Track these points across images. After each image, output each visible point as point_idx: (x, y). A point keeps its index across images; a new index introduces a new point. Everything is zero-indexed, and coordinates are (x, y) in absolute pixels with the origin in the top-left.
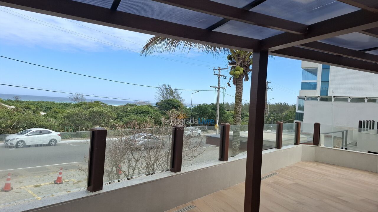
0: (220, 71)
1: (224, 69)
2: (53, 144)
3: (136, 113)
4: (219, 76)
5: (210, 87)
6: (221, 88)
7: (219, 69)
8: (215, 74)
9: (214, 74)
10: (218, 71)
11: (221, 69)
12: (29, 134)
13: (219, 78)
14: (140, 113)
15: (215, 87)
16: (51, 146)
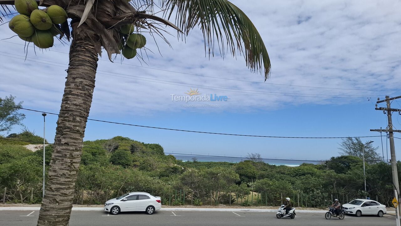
0: (388, 103)
1: (396, 98)
2: (150, 212)
3: (296, 175)
4: (389, 111)
5: (371, 130)
6: (396, 131)
7: (388, 99)
8: (378, 107)
9: (376, 109)
10: (385, 103)
11: (391, 99)
12: (124, 199)
13: (389, 114)
14: (300, 175)
15: (380, 130)
16: (148, 214)
